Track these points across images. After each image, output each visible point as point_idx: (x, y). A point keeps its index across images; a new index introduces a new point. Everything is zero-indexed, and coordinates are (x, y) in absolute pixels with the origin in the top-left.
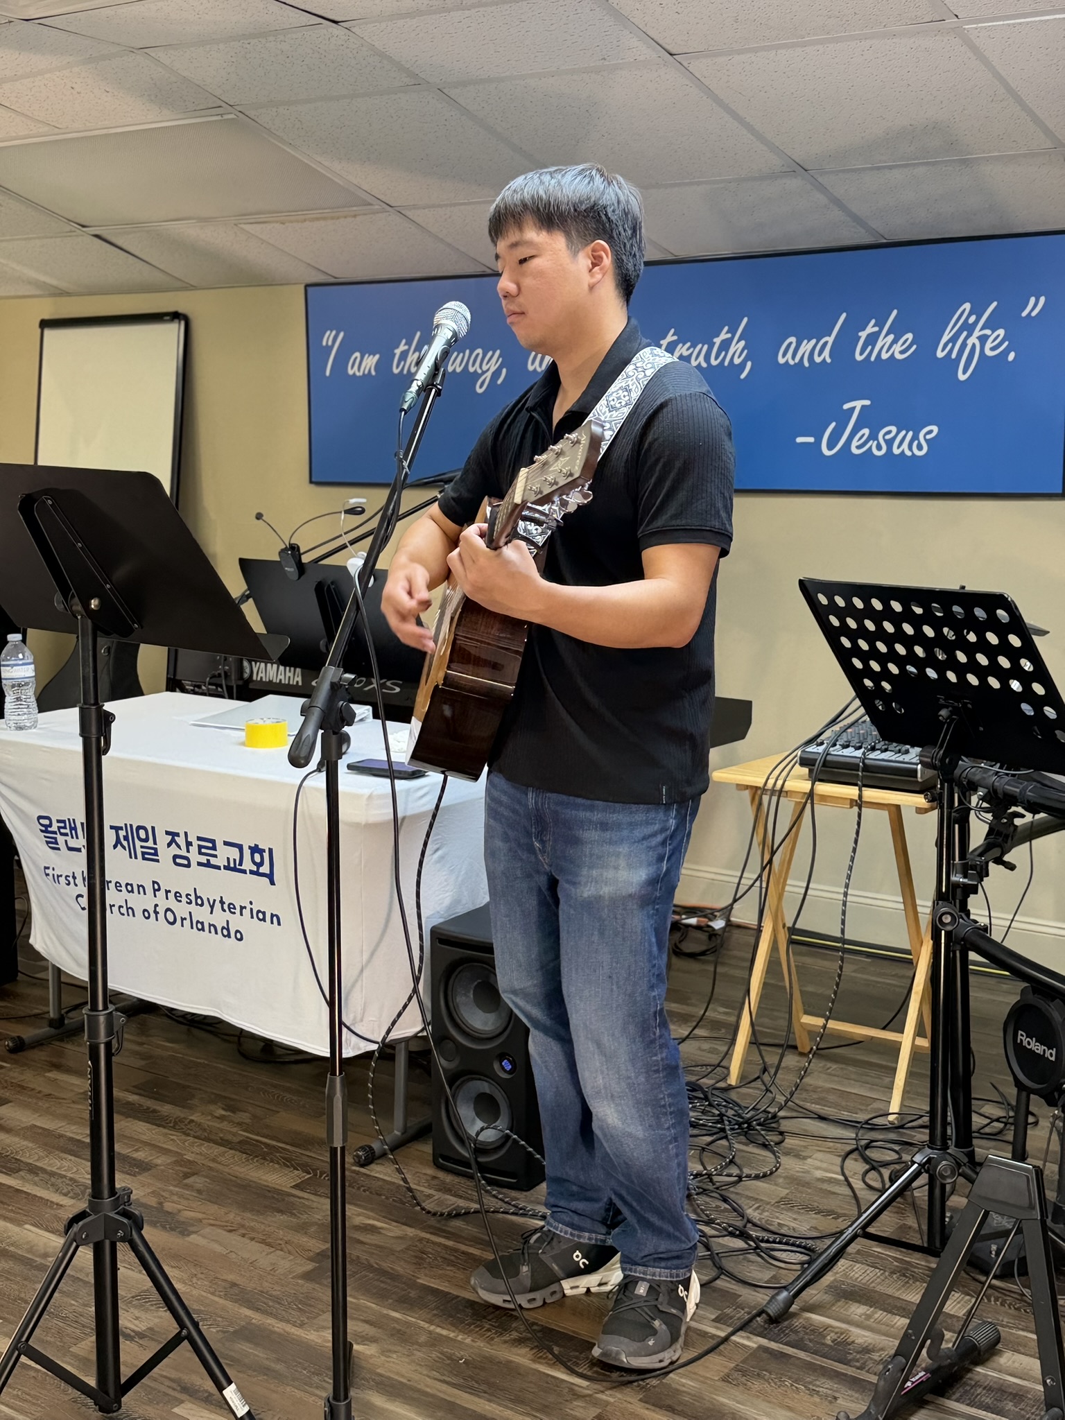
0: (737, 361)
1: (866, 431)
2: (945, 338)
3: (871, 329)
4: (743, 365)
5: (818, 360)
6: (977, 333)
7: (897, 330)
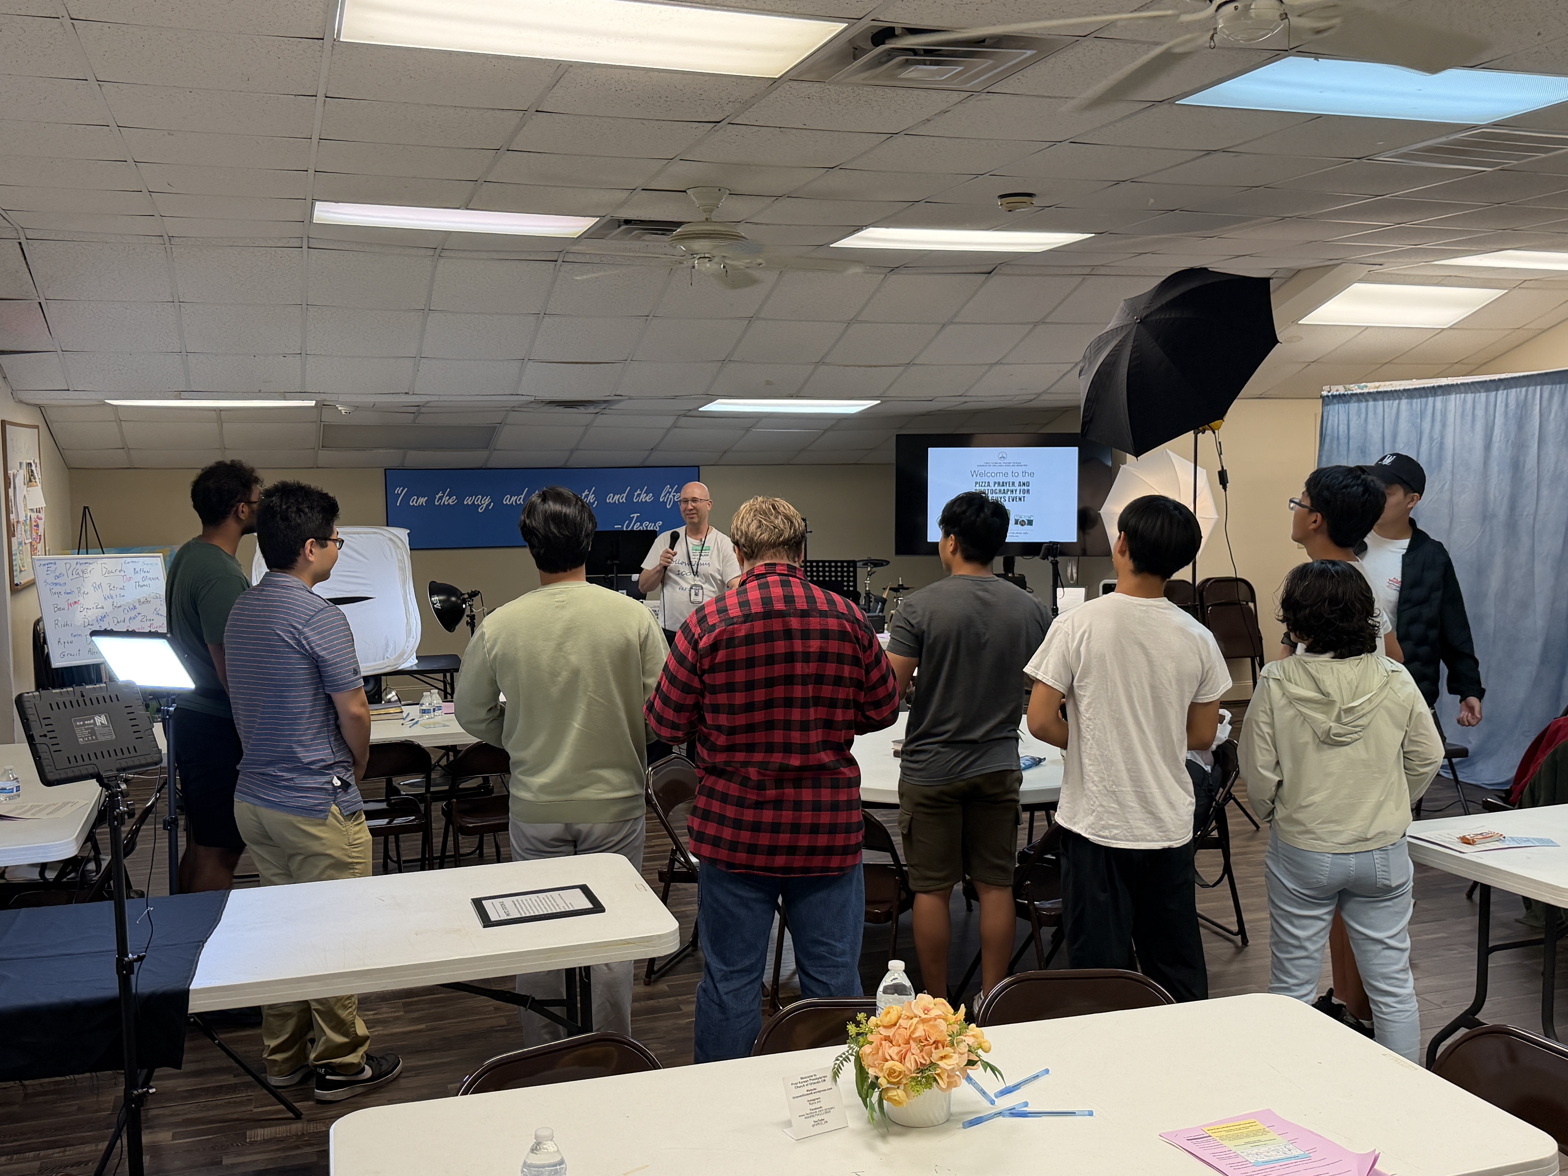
0: (591, 501)
1: (639, 524)
2: (662, 495)
3: (638, 492)
4: (594, 503)
5: (621, 501)
6: (672, 494)
7: (647, 493)
